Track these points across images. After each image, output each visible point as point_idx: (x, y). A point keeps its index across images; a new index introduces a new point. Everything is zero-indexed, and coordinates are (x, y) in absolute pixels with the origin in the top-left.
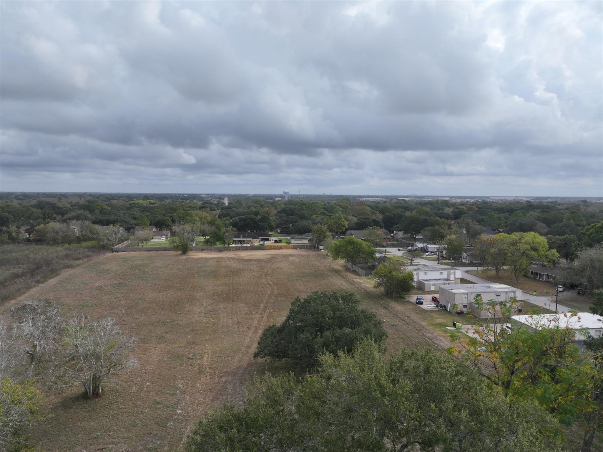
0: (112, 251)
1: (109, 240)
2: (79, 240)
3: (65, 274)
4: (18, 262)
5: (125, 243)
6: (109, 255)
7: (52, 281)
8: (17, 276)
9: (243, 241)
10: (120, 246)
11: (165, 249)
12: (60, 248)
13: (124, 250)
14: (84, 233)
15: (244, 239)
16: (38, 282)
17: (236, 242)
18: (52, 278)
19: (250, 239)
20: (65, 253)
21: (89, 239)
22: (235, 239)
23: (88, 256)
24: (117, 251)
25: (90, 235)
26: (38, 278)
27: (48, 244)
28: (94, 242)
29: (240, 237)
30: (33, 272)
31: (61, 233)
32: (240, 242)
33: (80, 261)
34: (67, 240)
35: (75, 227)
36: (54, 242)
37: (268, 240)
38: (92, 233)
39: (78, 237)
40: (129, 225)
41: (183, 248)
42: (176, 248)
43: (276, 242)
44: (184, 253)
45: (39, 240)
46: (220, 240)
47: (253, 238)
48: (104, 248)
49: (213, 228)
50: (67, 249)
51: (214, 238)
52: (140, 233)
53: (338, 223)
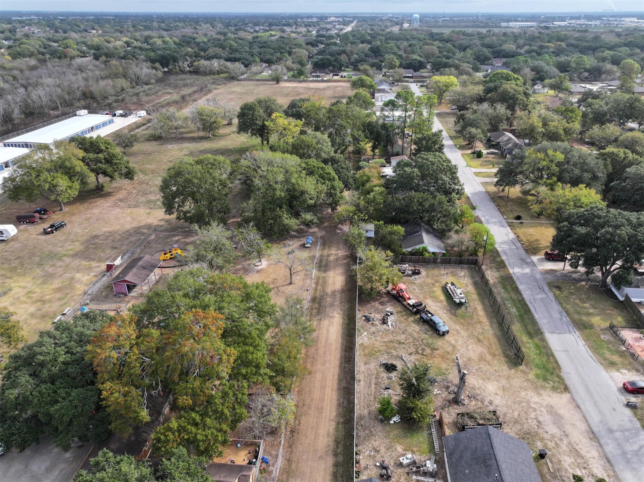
0: (238, 80)
1: (235, 73)
2: (219, 73)
3: (215, 92)
4: (191, 85)
5: (245, 76)
6: (236, 83)
7: (210, 95)
8: (195, 92)
9: (319, 76)
10: (242, 77)
11: (268, 80)
12: (208, 78)
13: (244, 80)
14: (220, 68)
15: (319, 74)
16: (204, 95)
17: (314, 76)
18: (210, 93)
19: (324, 75)
21: (224, 72)
22: (313, 74)
23: (224, 83)
24: (240, 80)
25: (224, 69)
26: (204, 93)
27: (202, 75)
28: (227, 75)
29: (317, 73)
30: (201, 90)
31: (208, 69)
32: (317, 76)
33: (221, 86)
34: (212, 73)
35: (216, 64)
36: (205, 74)
37: (337, 75)
38: (225, 67)
39: (218, 71)
40: (246, 63)
41: (277, 80)
42: (273, 80)
43: (342, 77)
44: (278, 83)
45: (196, 72)
46: (303, 74)
47: (327, 73)
48: (233, 78)
49: (299, 66)
50: (213, 79)
51: (298, 73)
52: (254, 68)
53: (391, 64)
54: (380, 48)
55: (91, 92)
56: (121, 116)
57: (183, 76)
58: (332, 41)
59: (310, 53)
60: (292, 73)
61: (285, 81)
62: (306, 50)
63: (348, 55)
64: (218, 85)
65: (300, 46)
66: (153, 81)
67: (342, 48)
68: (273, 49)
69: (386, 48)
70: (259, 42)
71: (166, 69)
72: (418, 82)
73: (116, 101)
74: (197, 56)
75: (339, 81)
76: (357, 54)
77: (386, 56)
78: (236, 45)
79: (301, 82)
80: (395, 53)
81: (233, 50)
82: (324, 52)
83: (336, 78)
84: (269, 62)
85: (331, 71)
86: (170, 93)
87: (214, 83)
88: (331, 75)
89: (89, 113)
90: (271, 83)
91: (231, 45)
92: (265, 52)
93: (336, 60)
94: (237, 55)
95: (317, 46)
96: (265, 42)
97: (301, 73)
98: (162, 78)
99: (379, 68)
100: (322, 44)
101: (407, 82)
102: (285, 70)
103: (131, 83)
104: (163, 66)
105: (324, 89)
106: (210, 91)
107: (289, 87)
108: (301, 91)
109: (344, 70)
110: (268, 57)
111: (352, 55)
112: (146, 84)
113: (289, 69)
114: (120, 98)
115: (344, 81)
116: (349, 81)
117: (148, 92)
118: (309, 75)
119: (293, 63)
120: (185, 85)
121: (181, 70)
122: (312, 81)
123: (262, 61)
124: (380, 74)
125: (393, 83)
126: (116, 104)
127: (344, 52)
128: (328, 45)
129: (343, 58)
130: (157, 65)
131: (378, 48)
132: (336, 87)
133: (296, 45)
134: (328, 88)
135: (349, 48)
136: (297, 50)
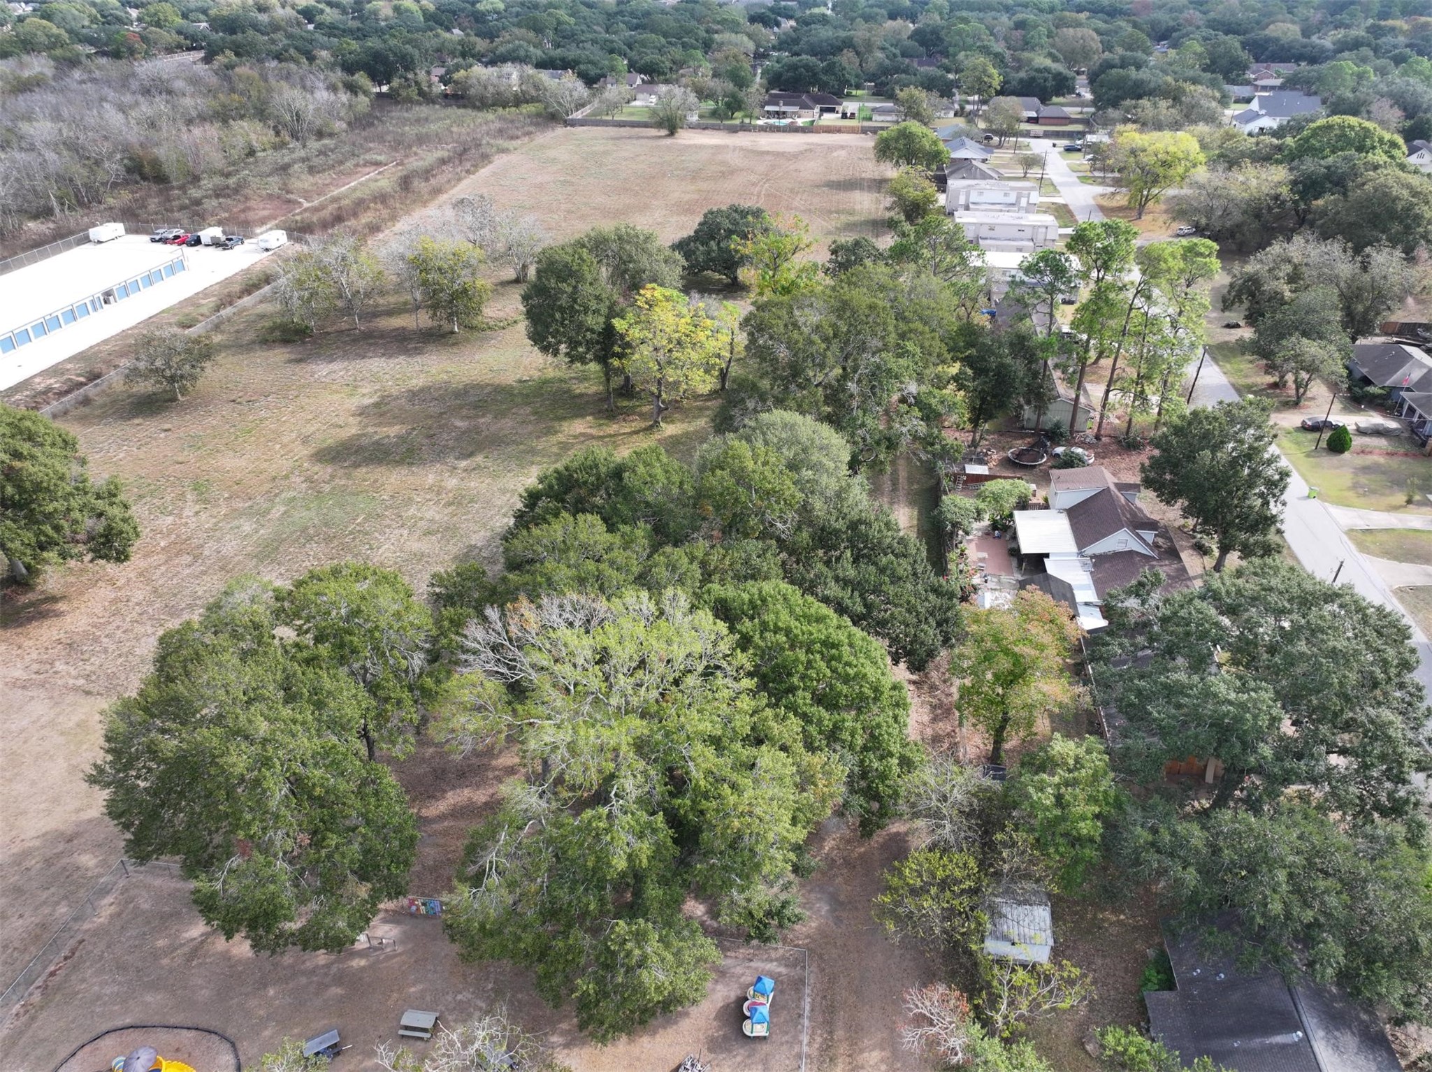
0: (567, 123)
1: (560, 104)
2: (518, 101)
3: (500, 161)
4: (439, 139)
5: (587, 110)
6: (560, 131)
7: (484, 172)
8: (443, 162)
9: (784, 113)
10: (578, 115)
11: (645, 125)
12: (490, 116)
13: (582, 123)
14: (524, 88)
15: (784, 109)
16: (468, 172)
17: (770, 115)
18: (483, 167)
19: (795, 109)
20: (498, 125)
21: (530, 100)
22: (767, 108)
23: (529, 133)
24: (573, 124)
25: (533, 93)
26: (468, 165)
27: (474, 107)
28: (540, 106)
29: (777, 104)
30: (461, 154)
31: (491, 89)
32: (779, 115)
33: (519, 142)
34: (500, 101)
35: (513, 76)
36: (482, 104)
37: (832, 110)
38: (537, 87)
39: (516, 95)
40: (593, 71)
41: (670, 124)
42: (659, 125)
43: (844, 116)
44: (672, 133)
45: (459, 98)
46: (739, 108)
47: (804, 106)
48: (553, 117)
49: (730, 86)
50: (501, 118)
51: (728, 105)
52: (613, 91)
53: (979, 80)
54: (943, 34)
55: (156, 163)
56: (216, 243)
57: (424, 111)
58: (816, 10)
59: (758, 46)
60: (710, 105)
61: (692, 127)
62: (750, 36)
63: (858, 53)
64: (512, 138)
65: (734, 26)
66: (340, 126)
67: (842, 34)
68: (665, 35)
69: (959, 33)
70: (633, 14)
71: (385, 89)
72: (1057, 135)
73: (218, 193)
74: (467, 53)
75: (838, 130)
76: (883, 49)
77: (962, 55)
78: (572, 21)
79: (733, 130)
80: (985, 50)
81: (564, 36)
82: (796, 41)
83: (829, 119)
84: (653, 73)
85: (817, 100)
86: (378, 164)
87: (501, 132)
88: (817, 110)
89: (129, 231)
90: (653, 132)
91: (559, 23)
92: (643, 44)
93: (830, 69)
94: (572, 52)
95: (778, 24)
96: (647, 14)
97: (734, 105)
98: (369, 115)
99: (946, 90)
100: (789, 17)
101: (1027, 134)
102: (692, 98)
103: (278, 133)
104: (377, 79)
105: (795, 156)
106: (486, 158)
107: (701, 147)
108: (735, 160)
109: (849, 95)
110: (648, 58)
111: (870, 51)
112: (320, 134)
113: (702, 94)
114: (232, 181)
115: (852, 131)
116: (864, 131)
117: (316, 161)
118: (757, 111)
119: (716, 75)
120: (421, 140)
121: (421, 93)
122: (763, 129)
123: (634, 67)
124: (947, 109)
125: (989, 138)
126: (214, 202)
127: (848, 44)
128: (807, 23)
129: (847, 59)
130: (361, 78)
131: (935, 32)
132: (831, 148)
133: (723, 22)
134: (809, 151)
135: (860, 32)
136: (727, 36)
